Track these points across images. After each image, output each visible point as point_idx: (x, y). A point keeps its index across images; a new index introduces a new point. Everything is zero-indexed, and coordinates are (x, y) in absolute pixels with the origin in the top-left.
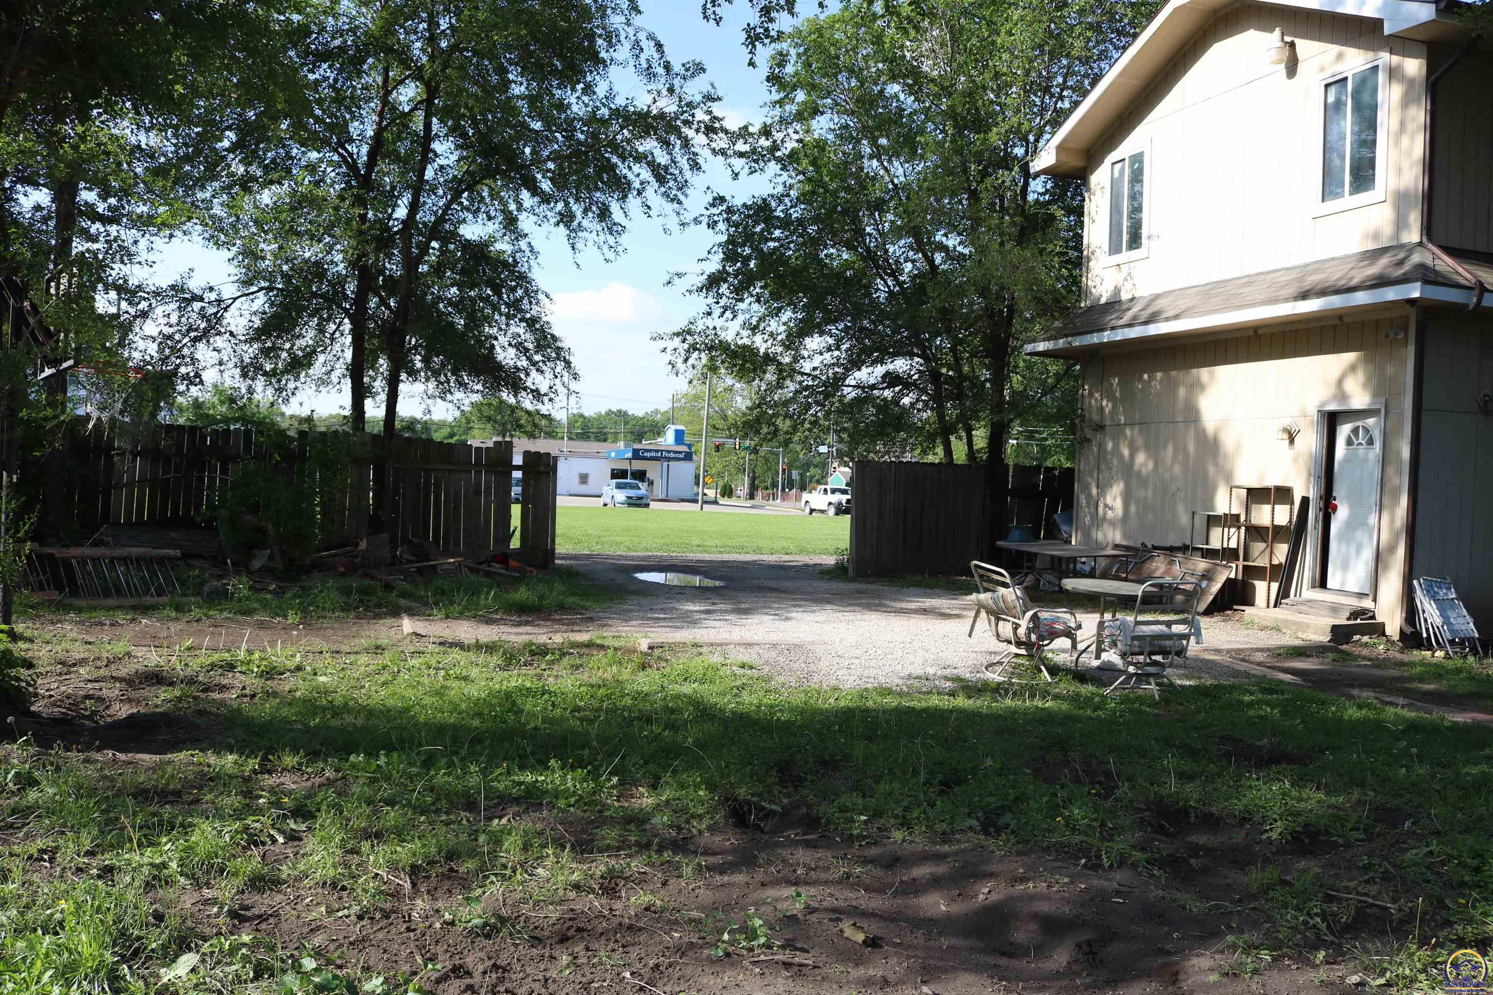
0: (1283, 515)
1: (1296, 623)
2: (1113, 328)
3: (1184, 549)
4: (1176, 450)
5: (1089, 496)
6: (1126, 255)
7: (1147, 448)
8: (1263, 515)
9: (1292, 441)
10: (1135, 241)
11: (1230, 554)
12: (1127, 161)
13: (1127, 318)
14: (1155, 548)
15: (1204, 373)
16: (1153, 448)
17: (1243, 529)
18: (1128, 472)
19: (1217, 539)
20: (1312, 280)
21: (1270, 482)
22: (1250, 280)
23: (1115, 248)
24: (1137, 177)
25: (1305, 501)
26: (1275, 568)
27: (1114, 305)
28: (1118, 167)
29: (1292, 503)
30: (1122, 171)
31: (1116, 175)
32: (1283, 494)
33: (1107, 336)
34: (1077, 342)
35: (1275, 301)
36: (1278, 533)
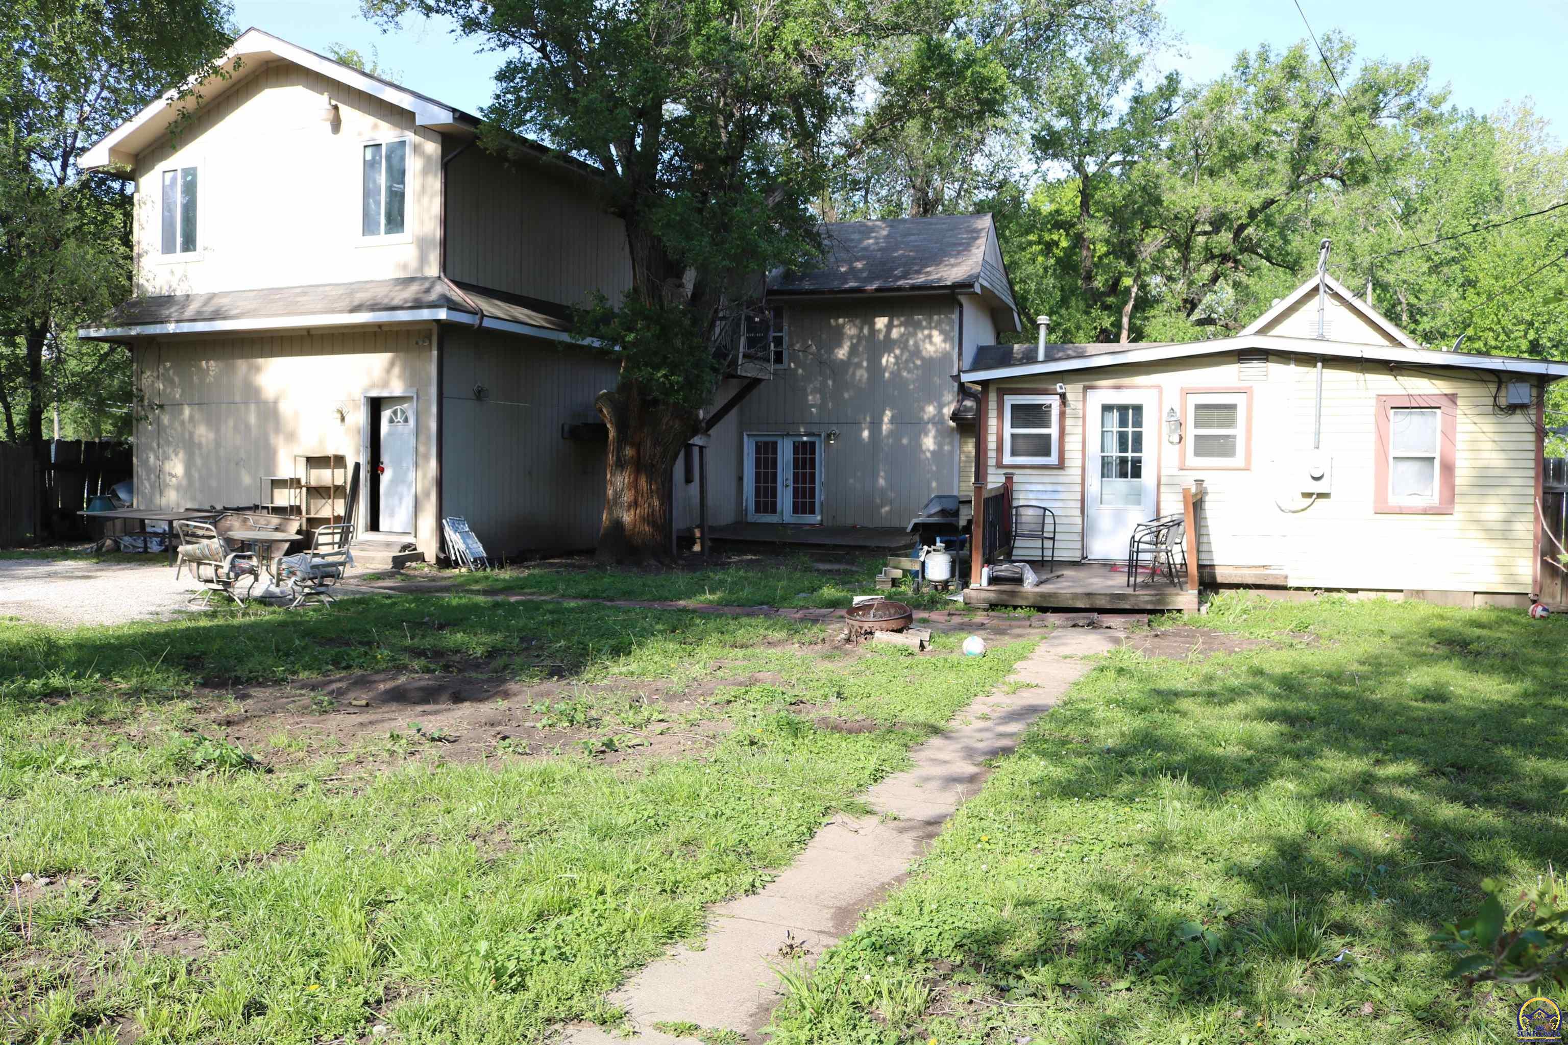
0: (341, 477)
1: (363, 558)
2: (178, 321)
3: (255, 508)
4: (235, 428)
5: (149, 470)
6: (180, 256)
7: (209, 422)
8: (324, 477)
9: (343, 419)
10: (189, 243)
11: (296, 510)
12: (179, 173)
13: (189, 312)
14: (226, 509)
15: (261, 361)
16: (213, 422)
17: (304, 490)
18: (190, 447)
19: (283, 498)
20: (361, 297)
21: (330, 451)
22: (305, 291)
23: (168, 247)
24: (190, 189)
25: (357, 466)
26: (338, 519)
27: (167, 300)
28: (169, 176)
29: (345, 467)
30: (174, 179)
31: (167, 182)
32: (339, 461)
33: (171, 328)
34: (134, 331)
35: (333, 311)
36: (338, 491)
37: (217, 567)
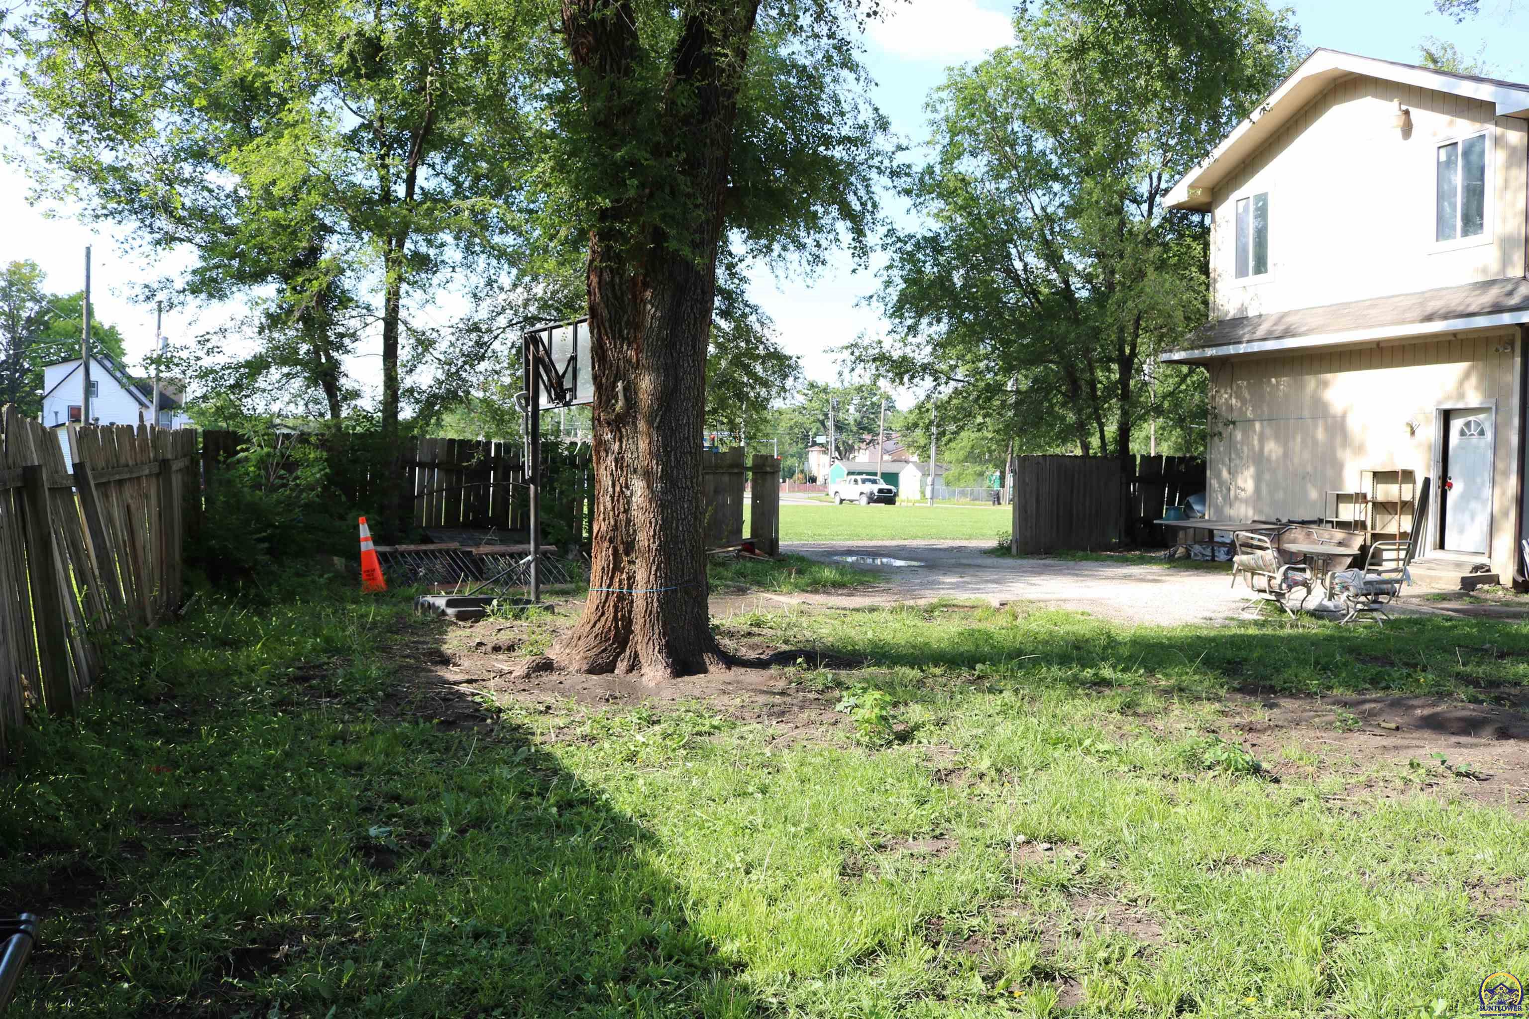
0: (1408, 492)
1: (1430, 577)
2: (1248, 342)
3: (1320, 522)
4: (1304, 441)
5: (1221, 483)
6: (1252, 279)
7: (1277, 438)
8: (1389, 492)
9: (1413, 433)
10: (1261, 266)
11: (1362, 525)
12: (1251, 200)
13: (1261, 332)
14: (1291, 522)
15: (1329, 376)
16: (1284, 439)
17: (1370, 505)
18: (1259, 459)
19: (1347, 513)
20: (1433, 306)
21: (1399, 467)
22: (1374, 303)
23: (1241, 272)
24: (1262, 213)
25: (1427, 481)
26: (1403, 535)
27: (1240, 321)
28: (1242, 204)
29: (1414, 483)
30: (1246, 209)
31: (1241, 210)
32: (1408, 476)
33: (1242, 349)
34: (1210, 352)
35: (1403, 322)
36: (1405, 506)
37: (1271, 578)
